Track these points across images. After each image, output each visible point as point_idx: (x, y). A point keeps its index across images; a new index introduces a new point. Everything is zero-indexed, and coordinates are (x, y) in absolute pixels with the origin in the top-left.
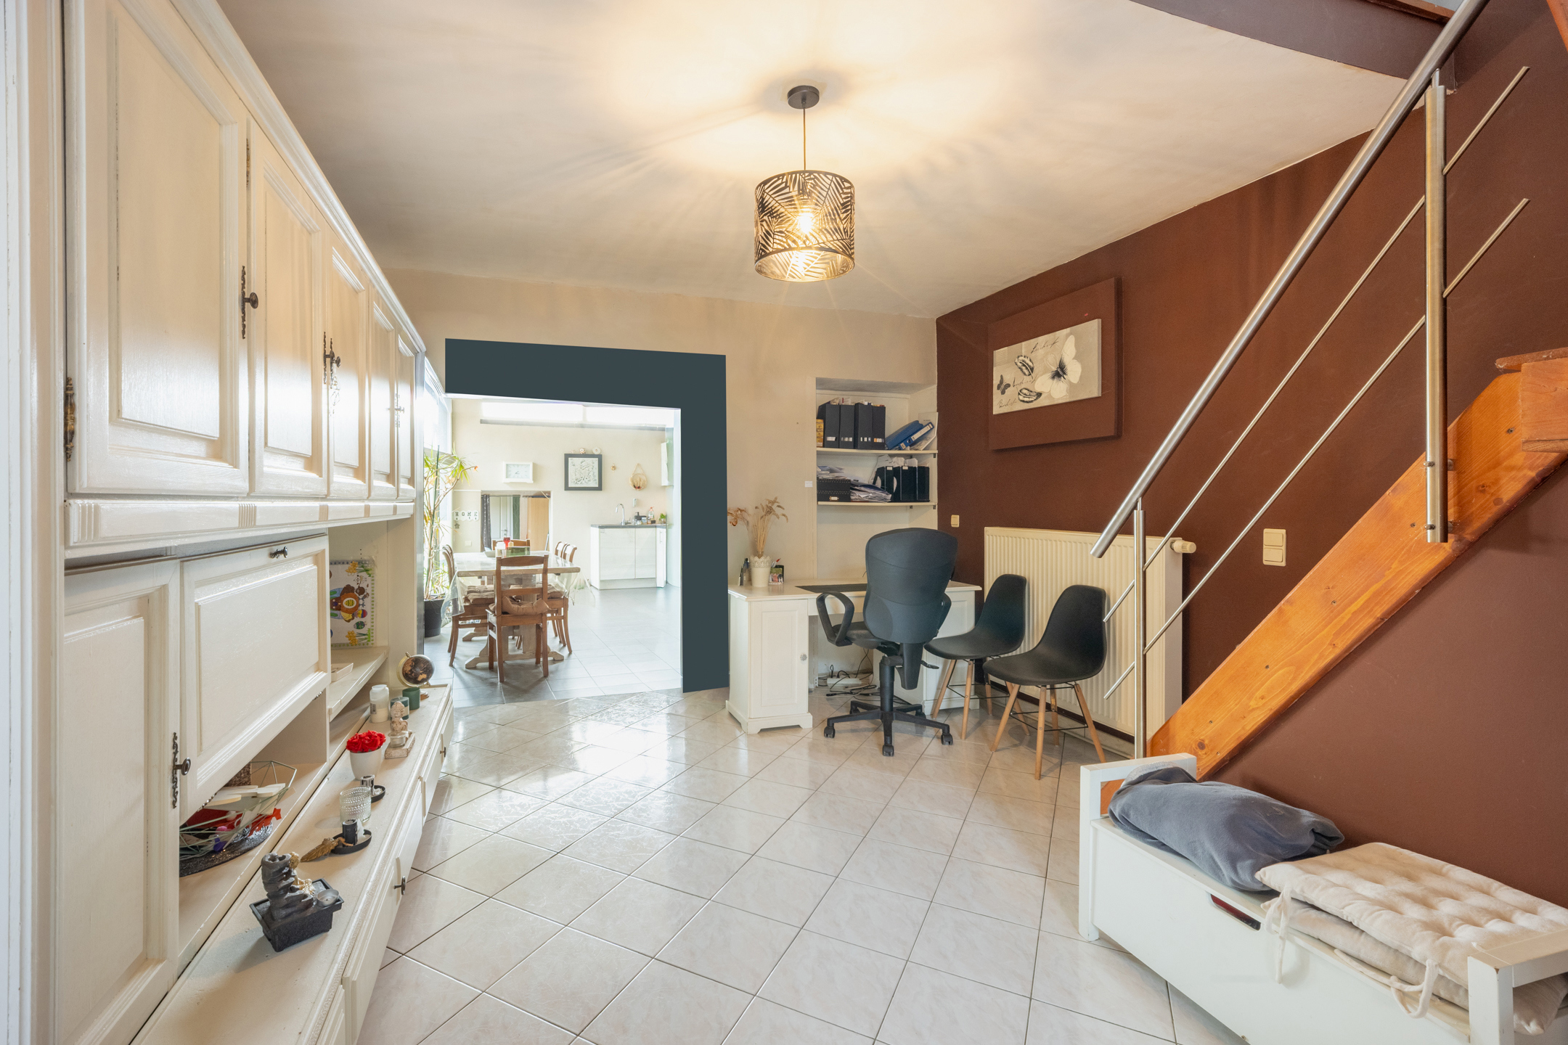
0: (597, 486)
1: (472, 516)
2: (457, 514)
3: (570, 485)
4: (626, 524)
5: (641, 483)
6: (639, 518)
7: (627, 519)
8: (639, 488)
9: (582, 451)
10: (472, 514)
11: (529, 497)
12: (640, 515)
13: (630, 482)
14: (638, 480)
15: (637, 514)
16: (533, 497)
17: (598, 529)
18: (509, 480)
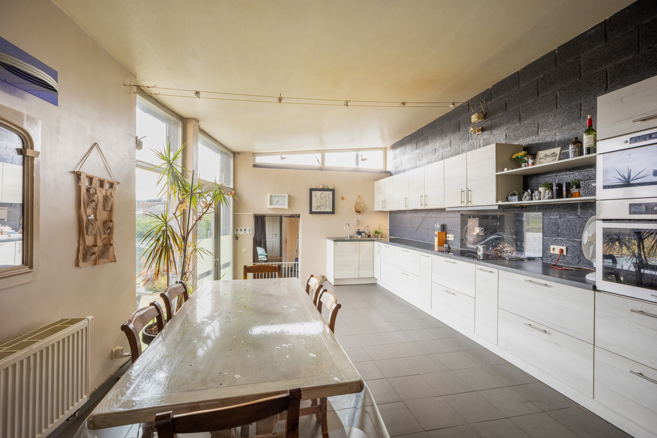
0: (331, 211)
1: (247, 232)
2: (237, 230)
3: (314, 210)
4: (351, 237)
5: (361, 209)
6: (359, 233)
7: (352, 234)
8: (359, 212)
9: (321, 187)
10: (247, 230)
11: (287, 217)
12: (360, 231)
13: (354, 209)
14: (359, 207)
15: (358, 231)
16: (289, 217)
17: (333, 242)
18: (272, 207)
